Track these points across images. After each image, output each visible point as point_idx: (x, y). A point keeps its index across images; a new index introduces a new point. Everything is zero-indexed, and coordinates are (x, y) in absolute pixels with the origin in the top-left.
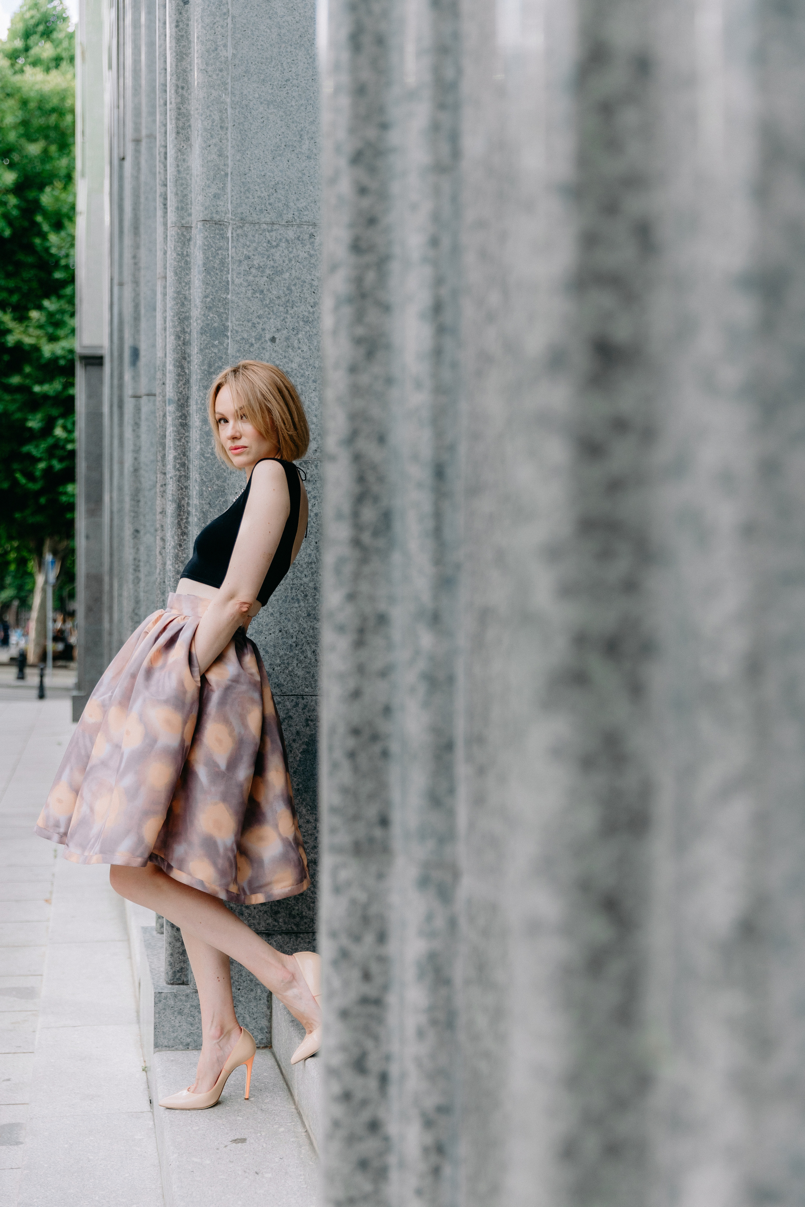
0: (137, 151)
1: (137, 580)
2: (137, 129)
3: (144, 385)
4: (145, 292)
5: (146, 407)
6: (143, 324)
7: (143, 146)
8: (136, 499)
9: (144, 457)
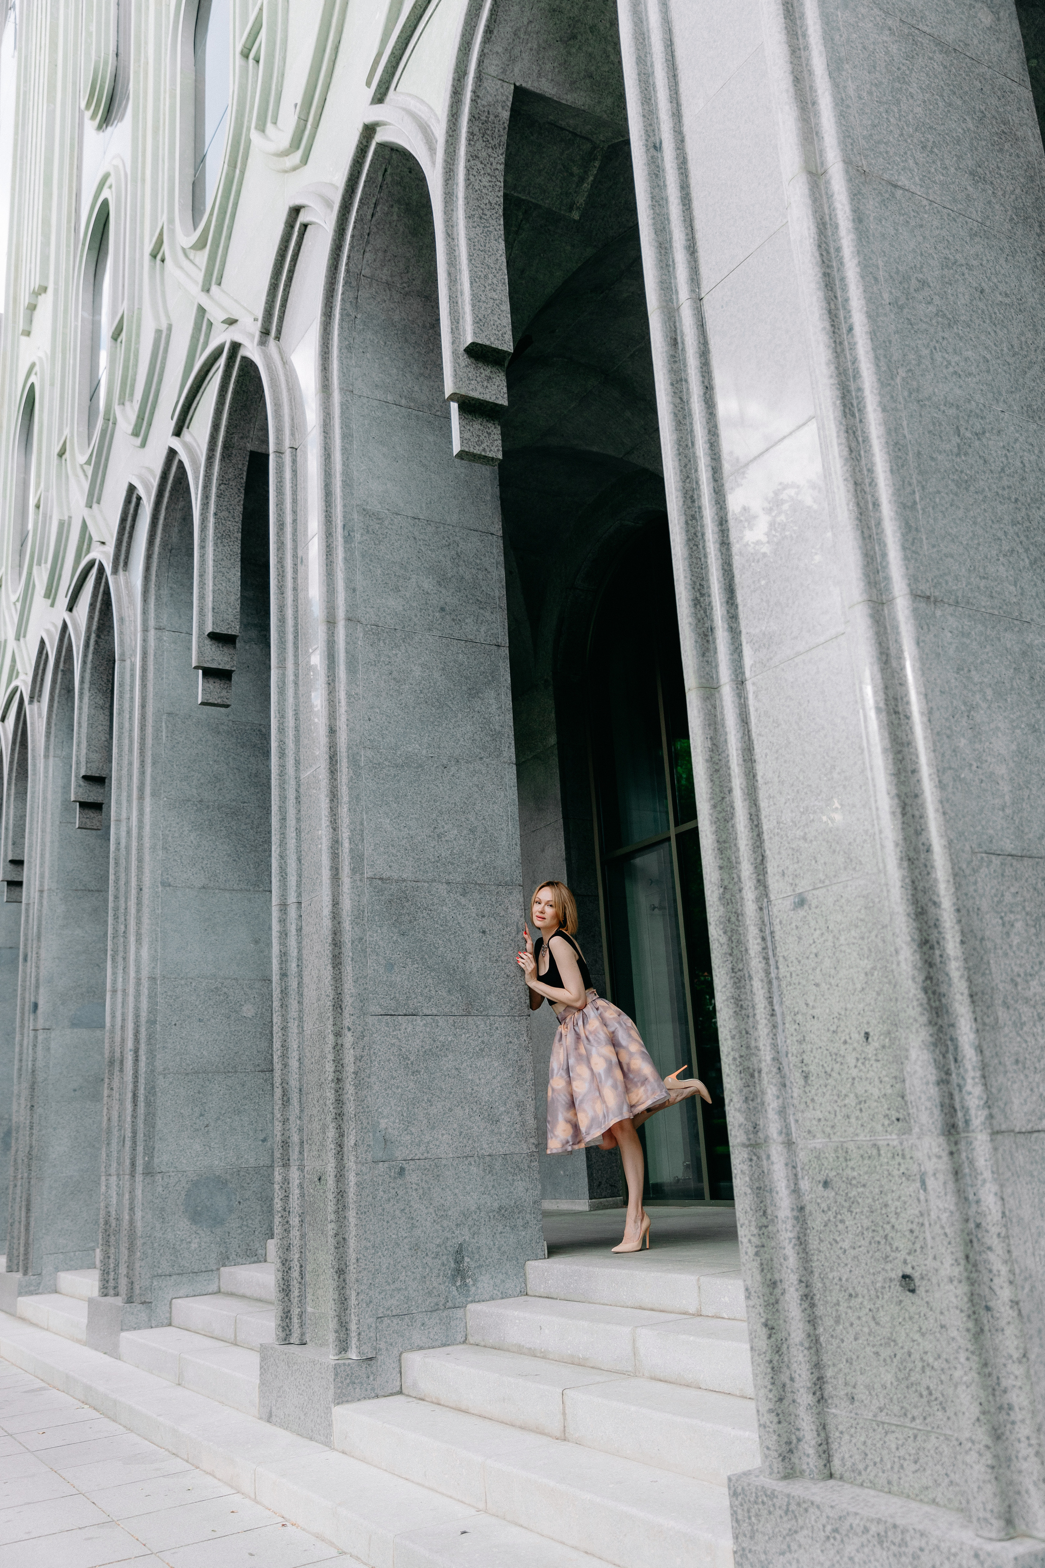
0: (41, 897)
2: (42, 884)
3: (41, 1024)
4: (43, 973)
5: (41, 1036)
6: (42, 990)
7: (45, 894)
8: (32, 1088)
9: (40, 1064)
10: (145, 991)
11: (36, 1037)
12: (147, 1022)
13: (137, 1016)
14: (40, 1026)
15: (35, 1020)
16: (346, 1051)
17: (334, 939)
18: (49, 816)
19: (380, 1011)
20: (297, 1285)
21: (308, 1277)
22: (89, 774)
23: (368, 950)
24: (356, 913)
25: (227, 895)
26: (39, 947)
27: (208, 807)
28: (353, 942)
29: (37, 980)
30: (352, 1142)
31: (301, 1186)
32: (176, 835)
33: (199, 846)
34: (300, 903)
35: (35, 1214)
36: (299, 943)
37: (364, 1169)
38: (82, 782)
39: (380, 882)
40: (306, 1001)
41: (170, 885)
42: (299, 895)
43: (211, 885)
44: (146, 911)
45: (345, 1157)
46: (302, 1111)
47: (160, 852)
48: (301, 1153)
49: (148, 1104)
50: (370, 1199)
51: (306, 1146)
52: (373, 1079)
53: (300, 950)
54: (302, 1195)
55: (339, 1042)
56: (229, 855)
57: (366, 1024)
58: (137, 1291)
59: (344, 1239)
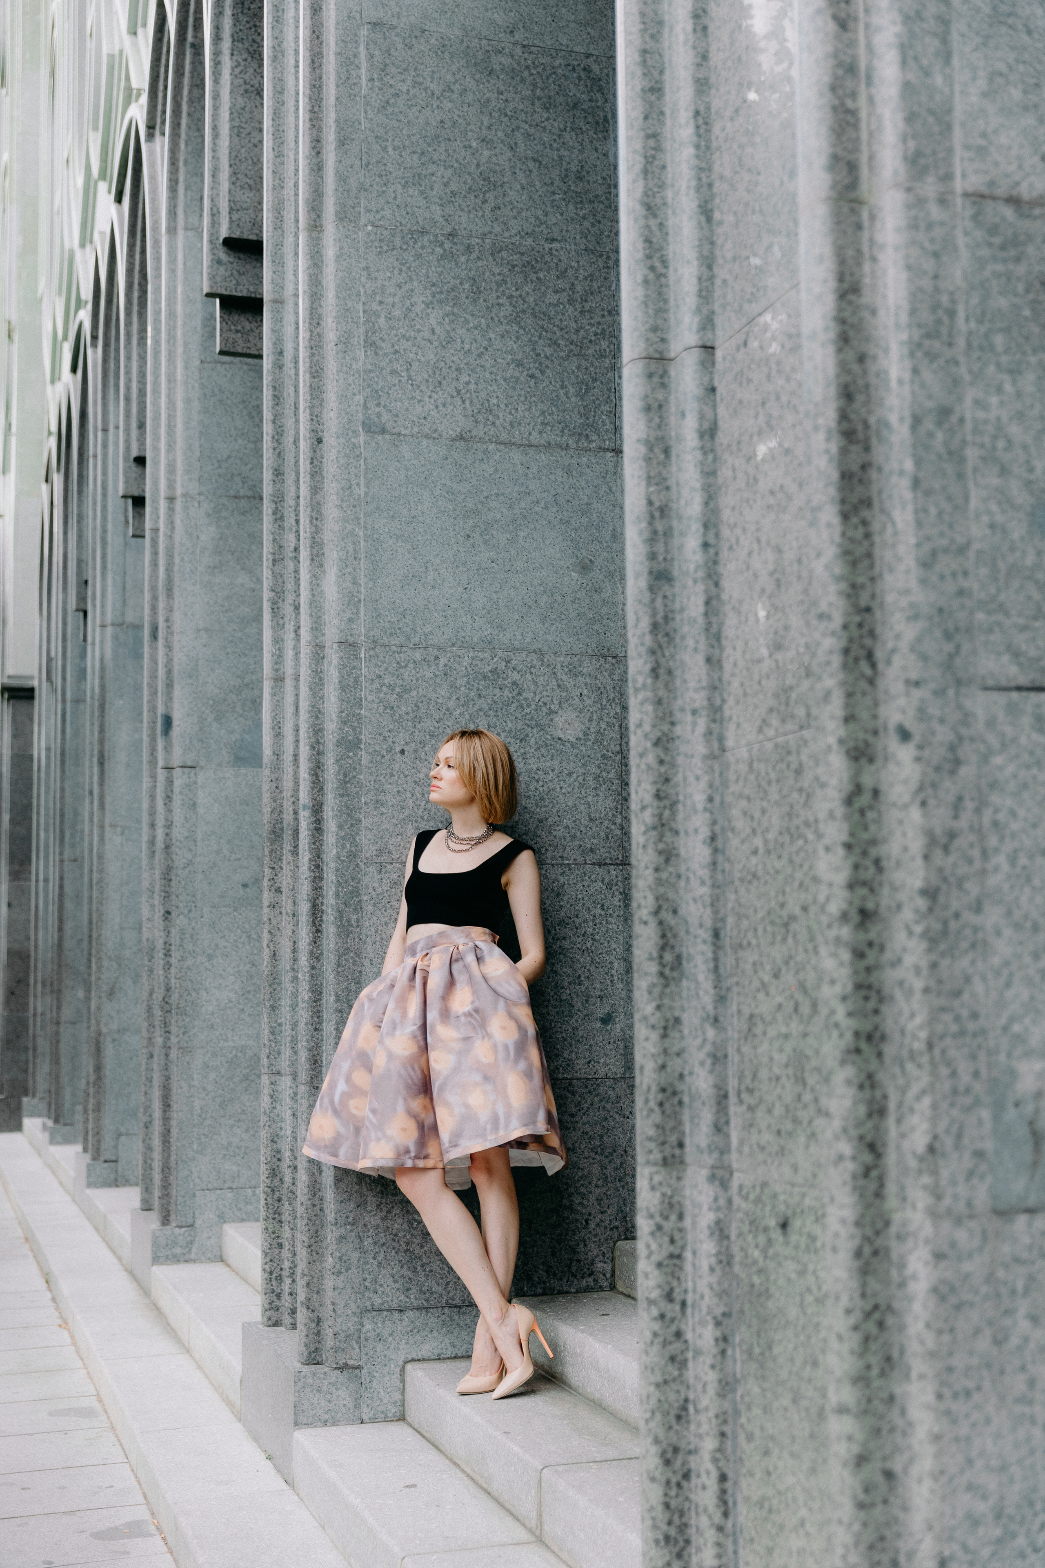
0: (171, 510)
1: (168, 966)
2: (171, 486)
3: (177, 758)
4: (179, 657)
5: (180, 779)
6: (177, 692)
7: (178, 504)
8: (167, 878)
9: (178, 833)
10: (332, 674)
11: (170, 782)
12: (338, 744)
13: (317, 731)
14: (176, 761)
15: (168, 748)
16: (892, 815)
17: (843, 416)
18: (180, 350)
19: (1013, 673)
20: (711, 1535)
21: (743, 1514)
22: (237, 234)
23: (972, 454)
24: (926, 316)
25: (516, 456)
26: (170, 610)
27: (469, 249)
28: (917, 421)
29: (169, 672)
30: (919, 1141)
31: (720, 1231)
32: (397, 313)
33: (450, 340)
34: (708, 349)
35: (178, 1114)
36: (709, 474)
37: (962, 1235)
38: (222, 254)
39: (1008, 212)
40: (732, 656)
41: (383, 431)
42: (708, 323)
43: (479, 431)
44: (331, 489)
45: (891, 1188)
46: (721, 999)
47: (361, 354)
48: (720, 1128)
49: (345, 929)
50: (983, 1344)
51: (735, 1109)
52: (992, 916)
53: (710, 496)
54: (725, 1260)
55: (867, 781)
56: (519, 364)
57: (966, 718)
58: (329, 1342)
59: (889, 1475)
